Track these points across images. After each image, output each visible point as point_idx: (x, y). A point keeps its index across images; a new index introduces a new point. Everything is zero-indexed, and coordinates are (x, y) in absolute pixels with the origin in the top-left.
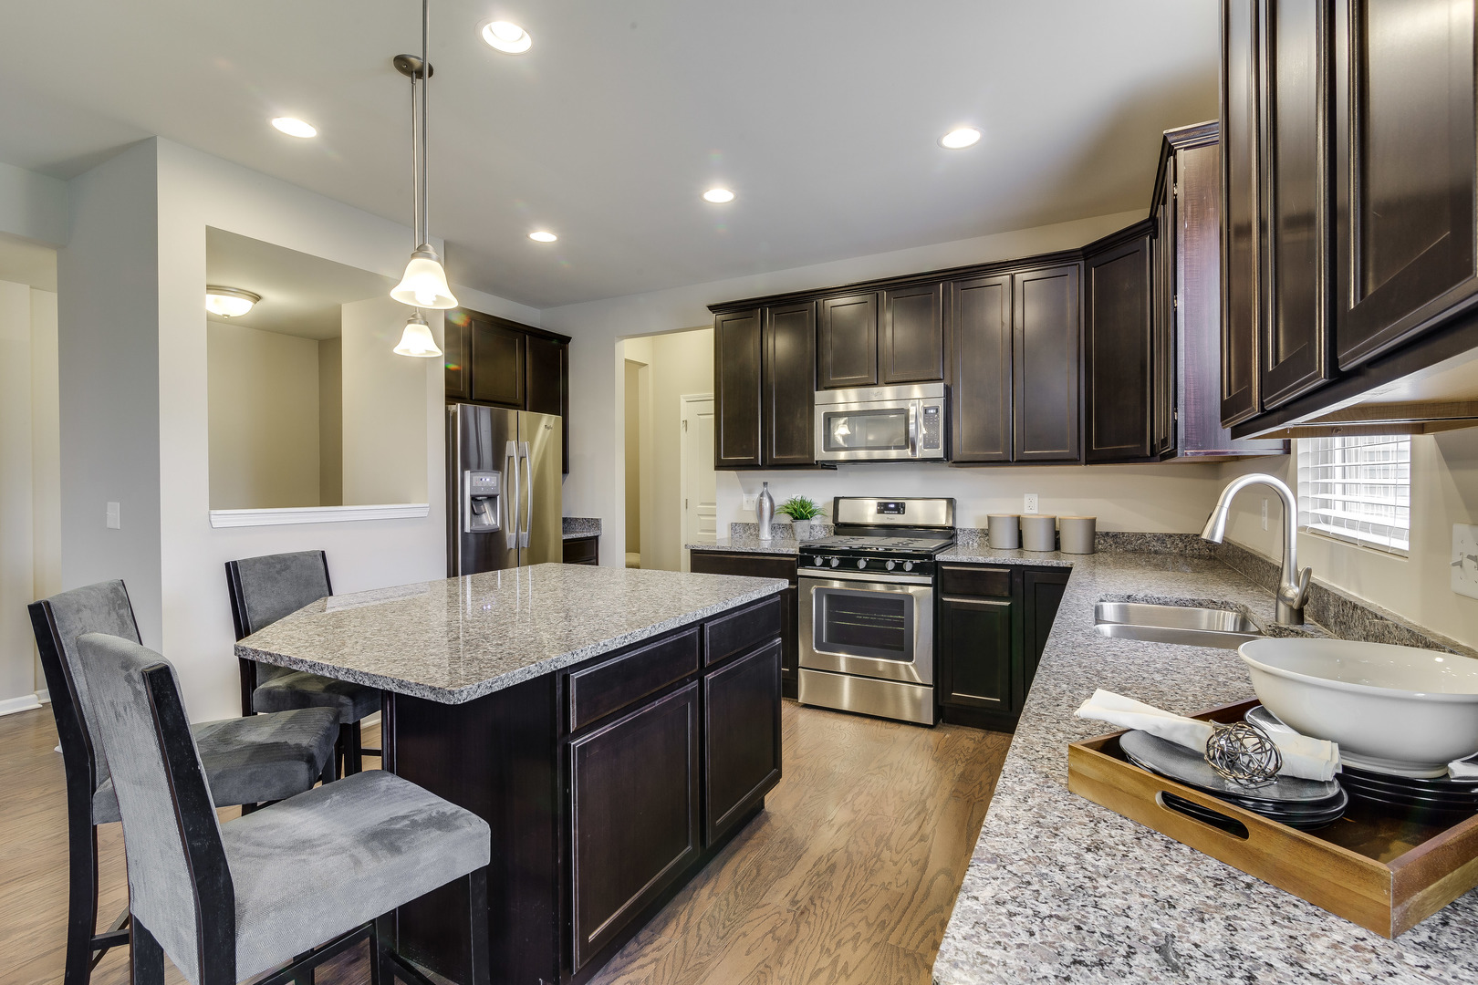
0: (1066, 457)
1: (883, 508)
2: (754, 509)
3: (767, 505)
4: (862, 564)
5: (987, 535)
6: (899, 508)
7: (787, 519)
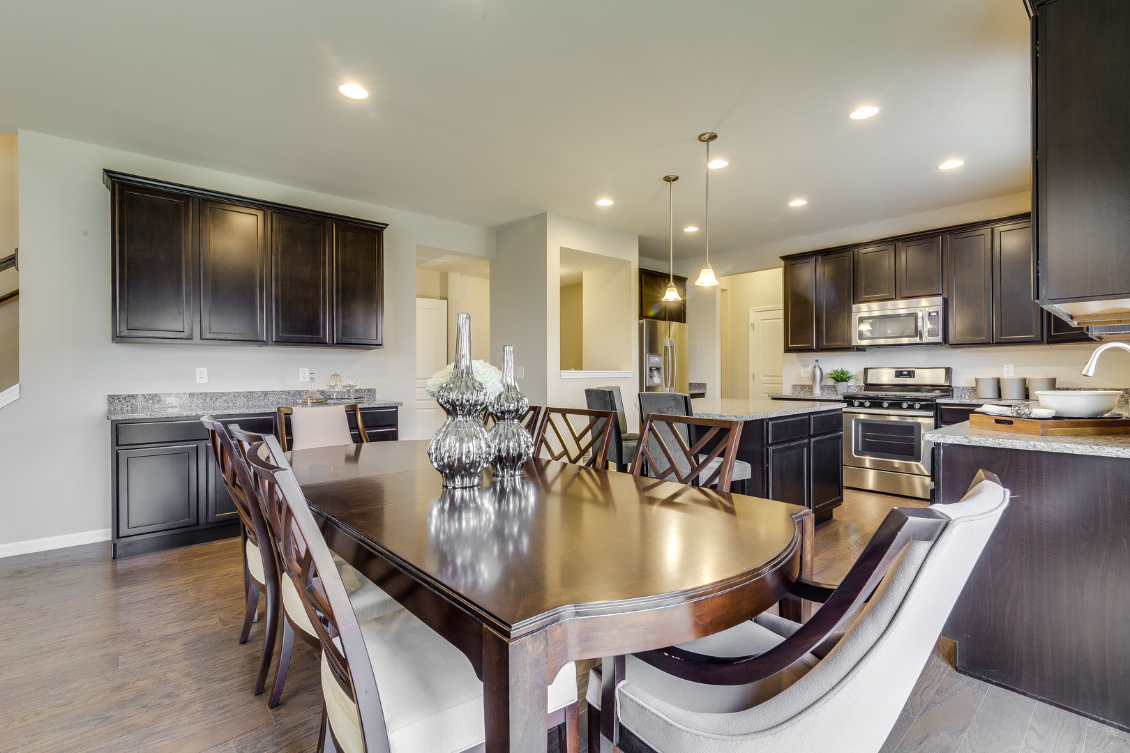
0: (1033, 340)
1: (899, 374)
2: (810, 376)
3: (818, 373)
4: (886, 405)
5: (975, 390)
6: (911, 374)
7: (831, 382)
